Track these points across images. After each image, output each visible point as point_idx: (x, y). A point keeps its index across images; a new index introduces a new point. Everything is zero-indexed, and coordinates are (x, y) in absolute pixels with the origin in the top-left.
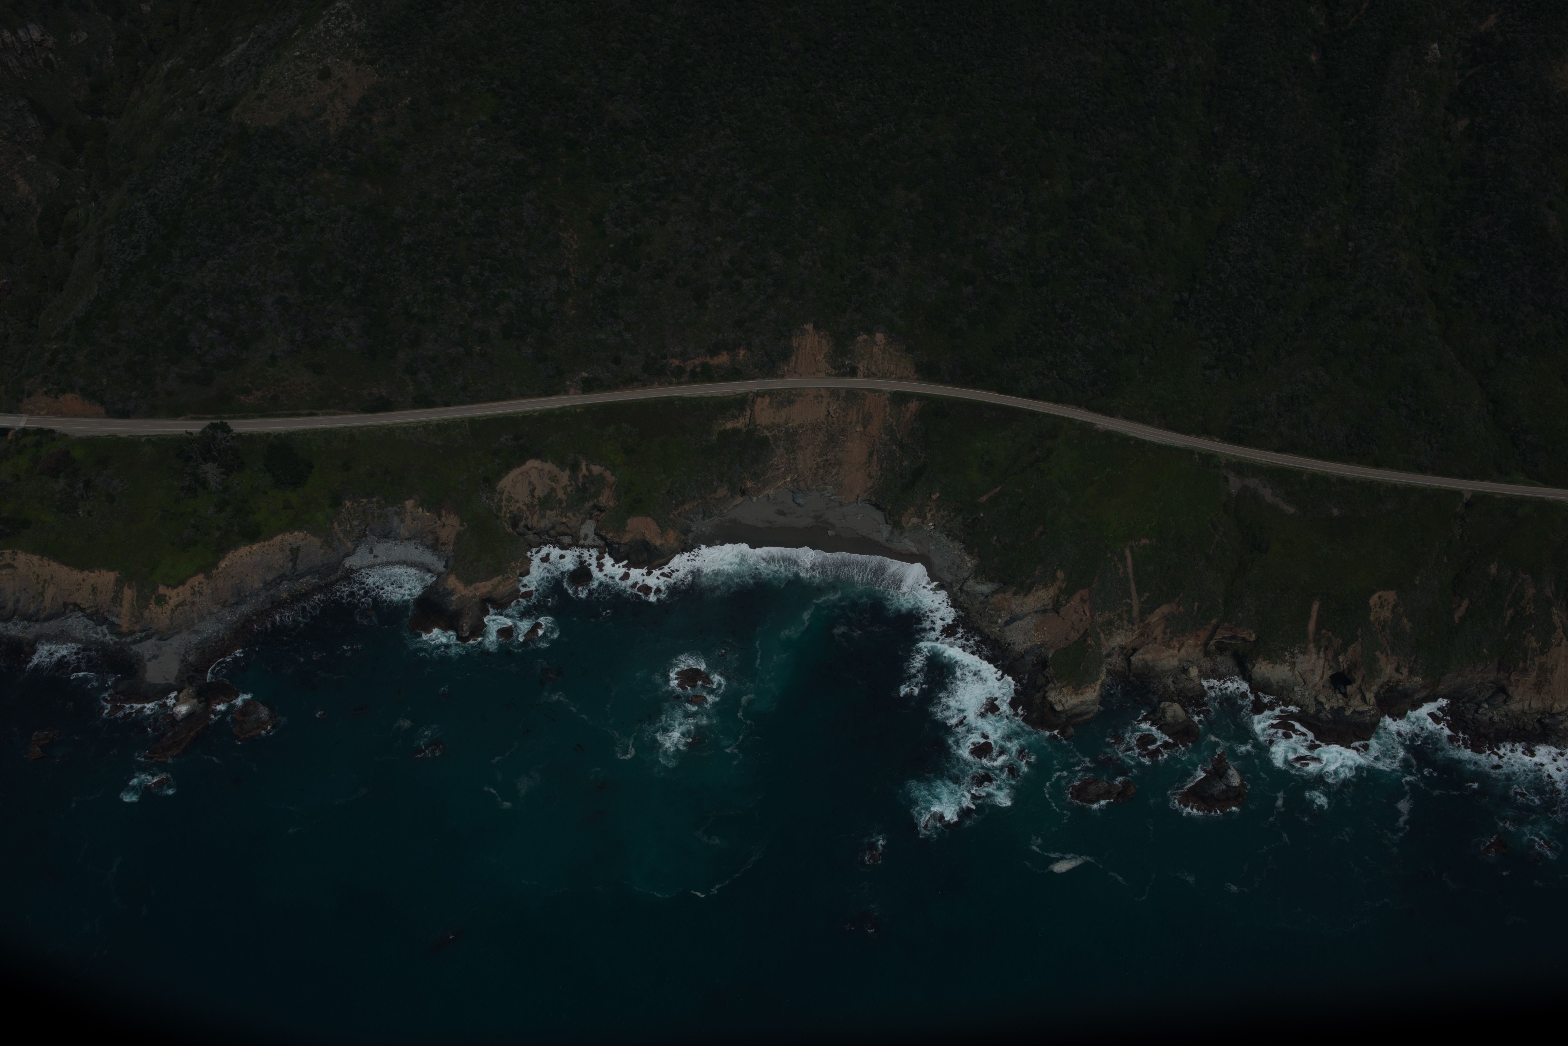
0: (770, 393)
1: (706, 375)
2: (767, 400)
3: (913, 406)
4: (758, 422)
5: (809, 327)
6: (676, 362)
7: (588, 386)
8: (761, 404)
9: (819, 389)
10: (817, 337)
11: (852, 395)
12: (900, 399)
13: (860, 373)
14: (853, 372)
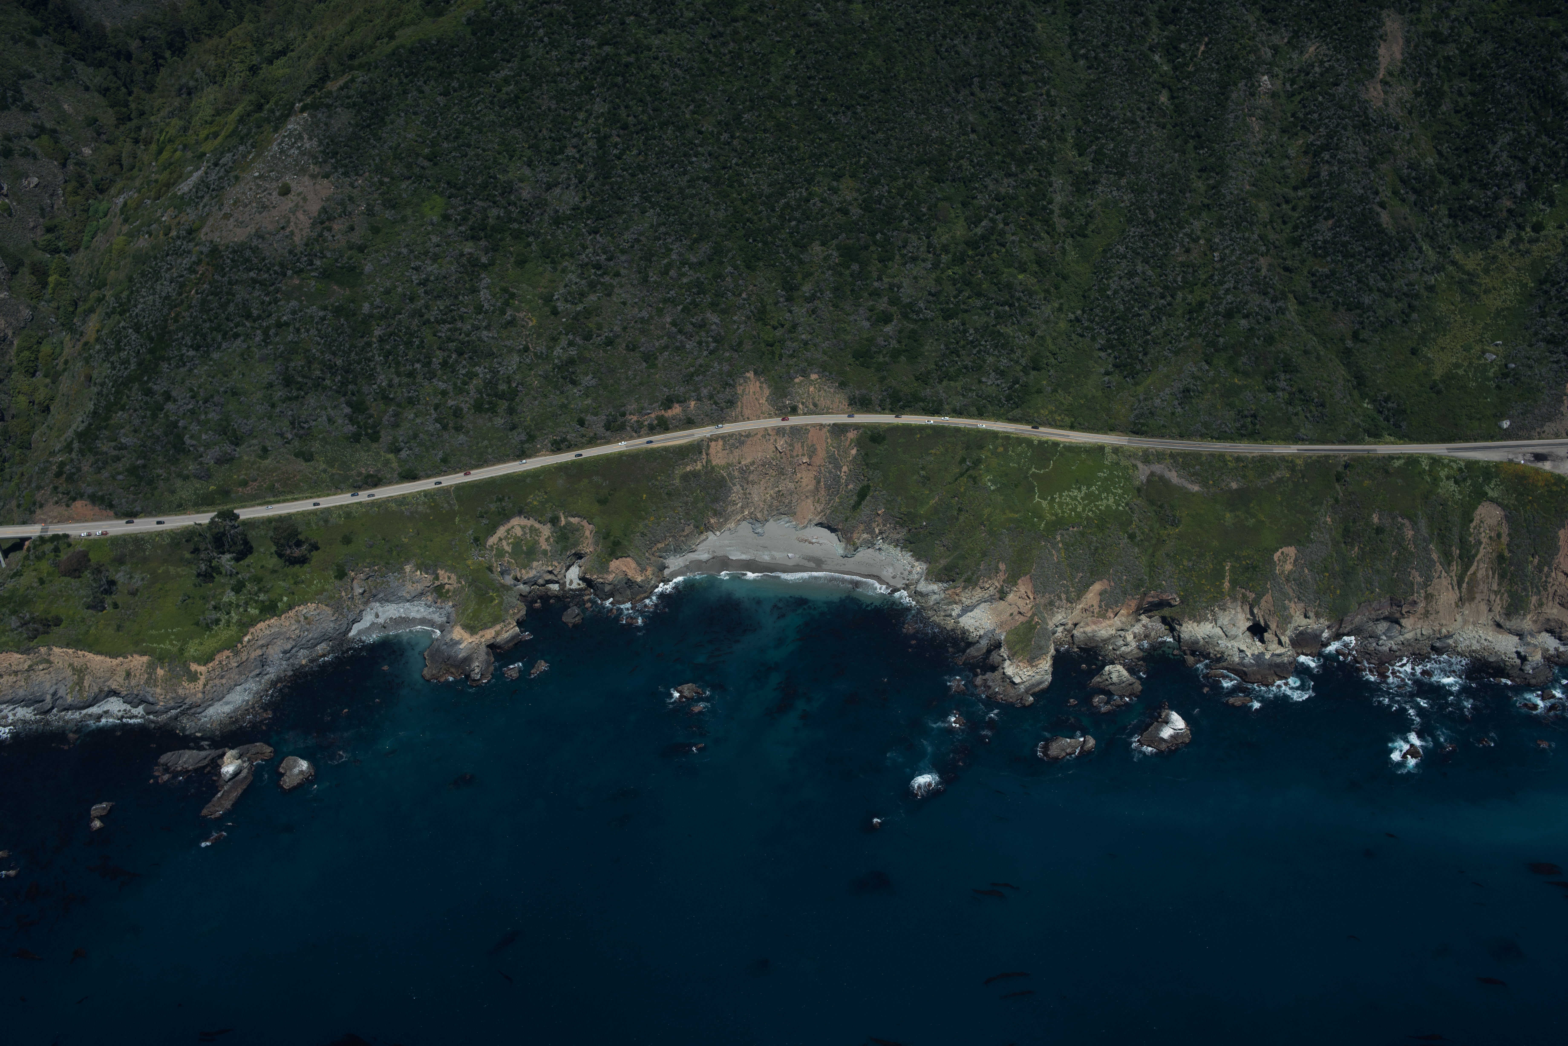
0: (723, 437)
1: (663, 426)
2: (720, 443)
3: (852, 435)
4: (714, 463)
5: (750, 375)
6: (635, 418)
7: (558, 447)
8: (716, 448)
9: (766, 429)
10: (758, 384)
11: (796, 431)
12: (839, 430)
13: (800, 411)
14: (794, 411)
